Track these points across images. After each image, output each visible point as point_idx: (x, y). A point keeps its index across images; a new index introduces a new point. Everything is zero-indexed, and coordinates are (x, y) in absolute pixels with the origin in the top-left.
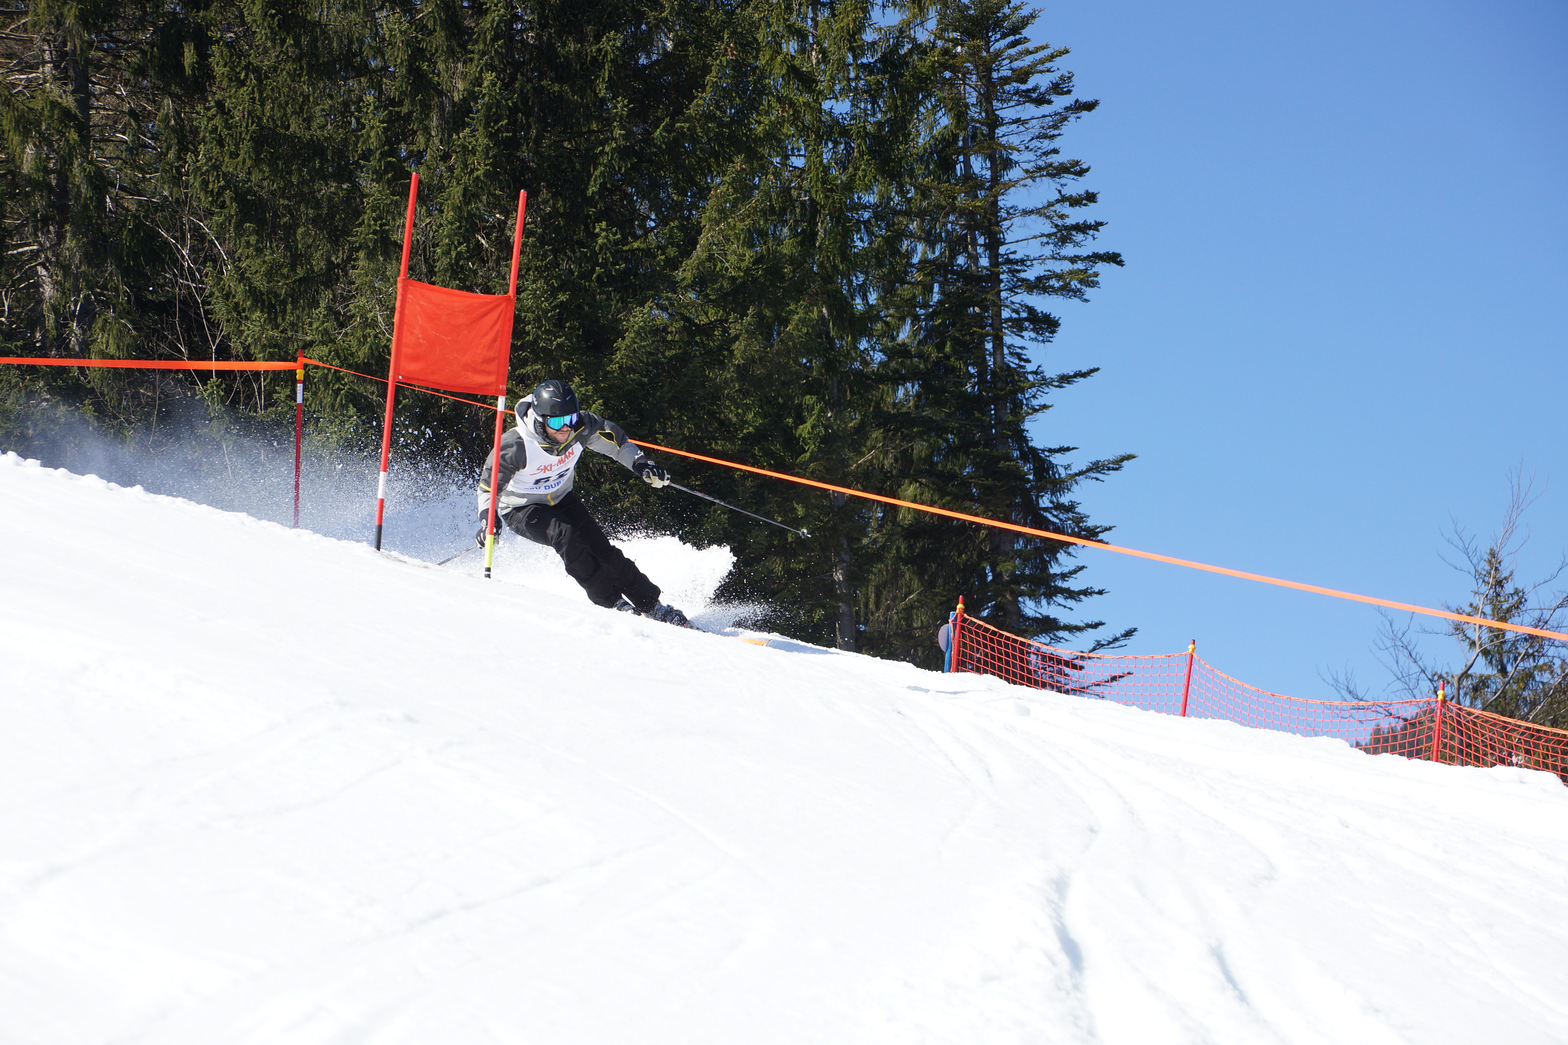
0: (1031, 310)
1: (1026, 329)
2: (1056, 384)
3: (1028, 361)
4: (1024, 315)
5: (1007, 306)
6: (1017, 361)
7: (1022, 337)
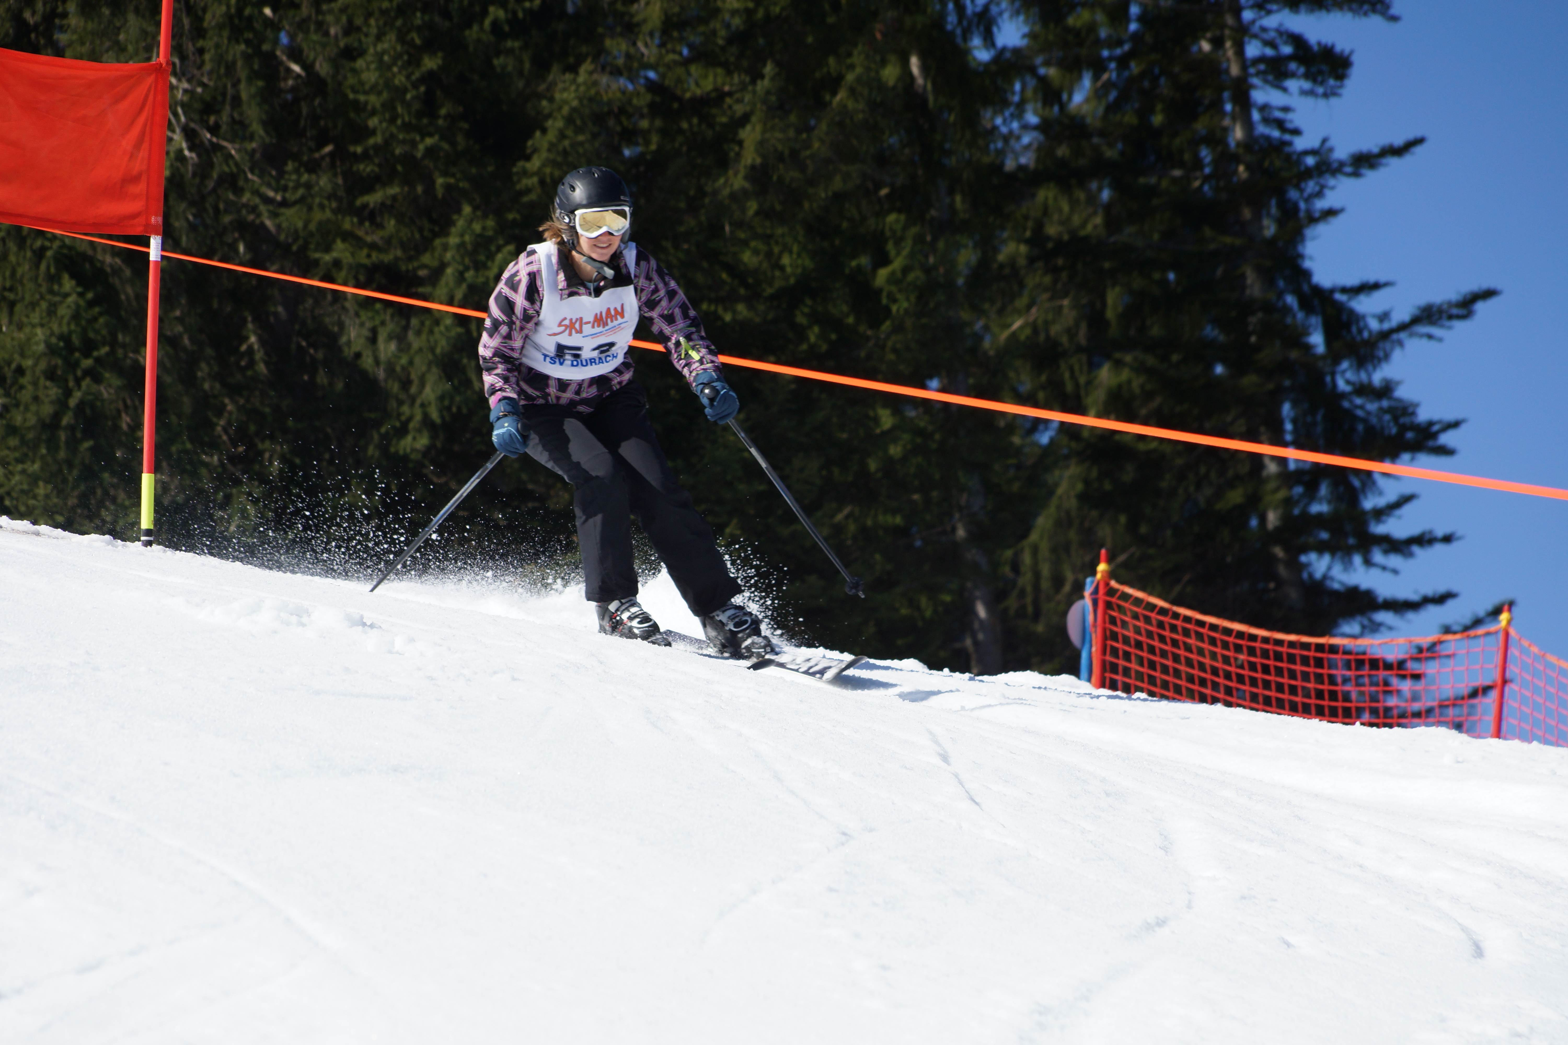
0: (1297, 40)
1: (1293, 75)
2: (1348, 169)
3: (1297, 132)
4: (1287, 50)
5: (1255, 36)
6: (1276, 134)
7: (1285, 90)
